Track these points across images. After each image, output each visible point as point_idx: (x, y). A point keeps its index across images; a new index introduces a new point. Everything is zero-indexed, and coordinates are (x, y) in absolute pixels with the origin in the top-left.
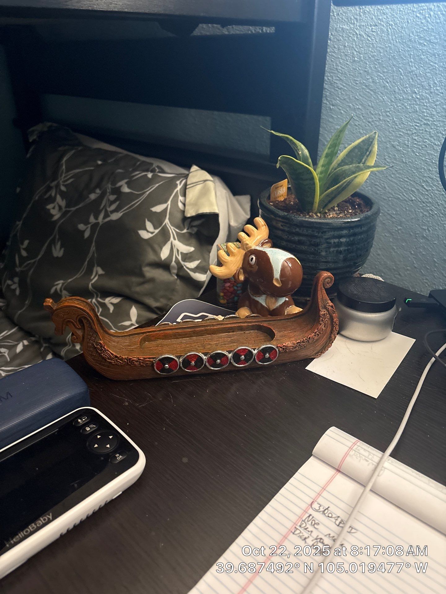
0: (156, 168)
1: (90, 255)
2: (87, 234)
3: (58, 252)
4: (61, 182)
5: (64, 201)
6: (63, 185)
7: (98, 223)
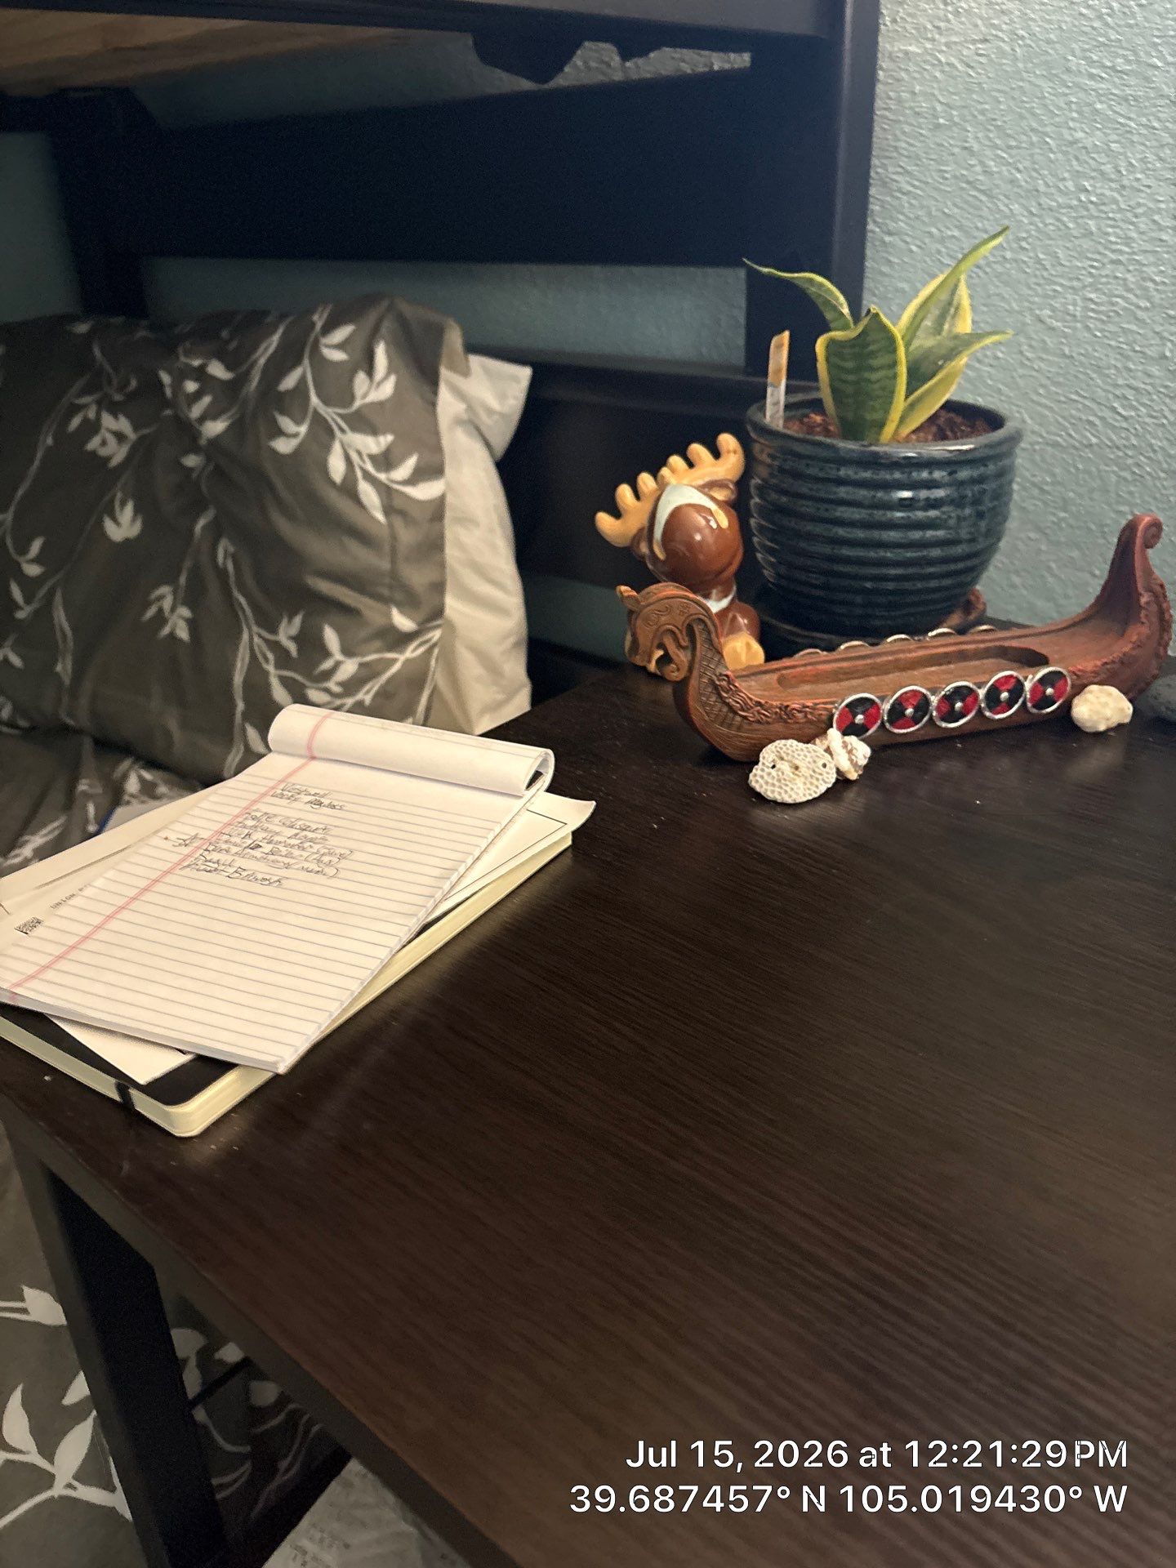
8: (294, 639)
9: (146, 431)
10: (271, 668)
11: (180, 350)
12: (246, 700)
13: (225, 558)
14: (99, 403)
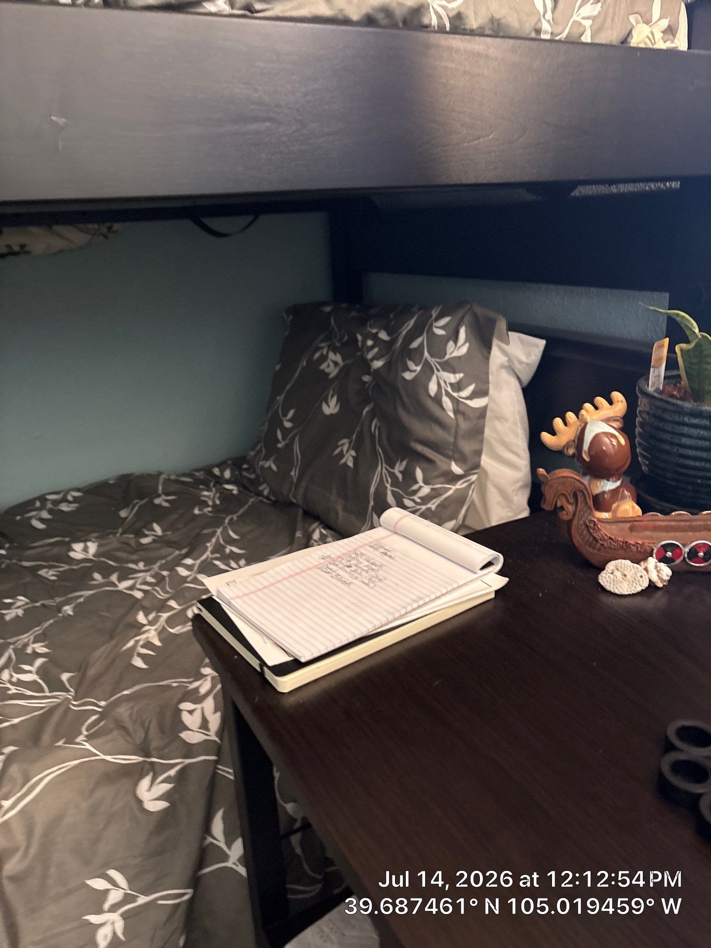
8: (401, 472)
9: (348, 362)
10: (388, 486)
11: (368, 324)
12: (374, 500)
13: (375, 429)
14: (329, 347)
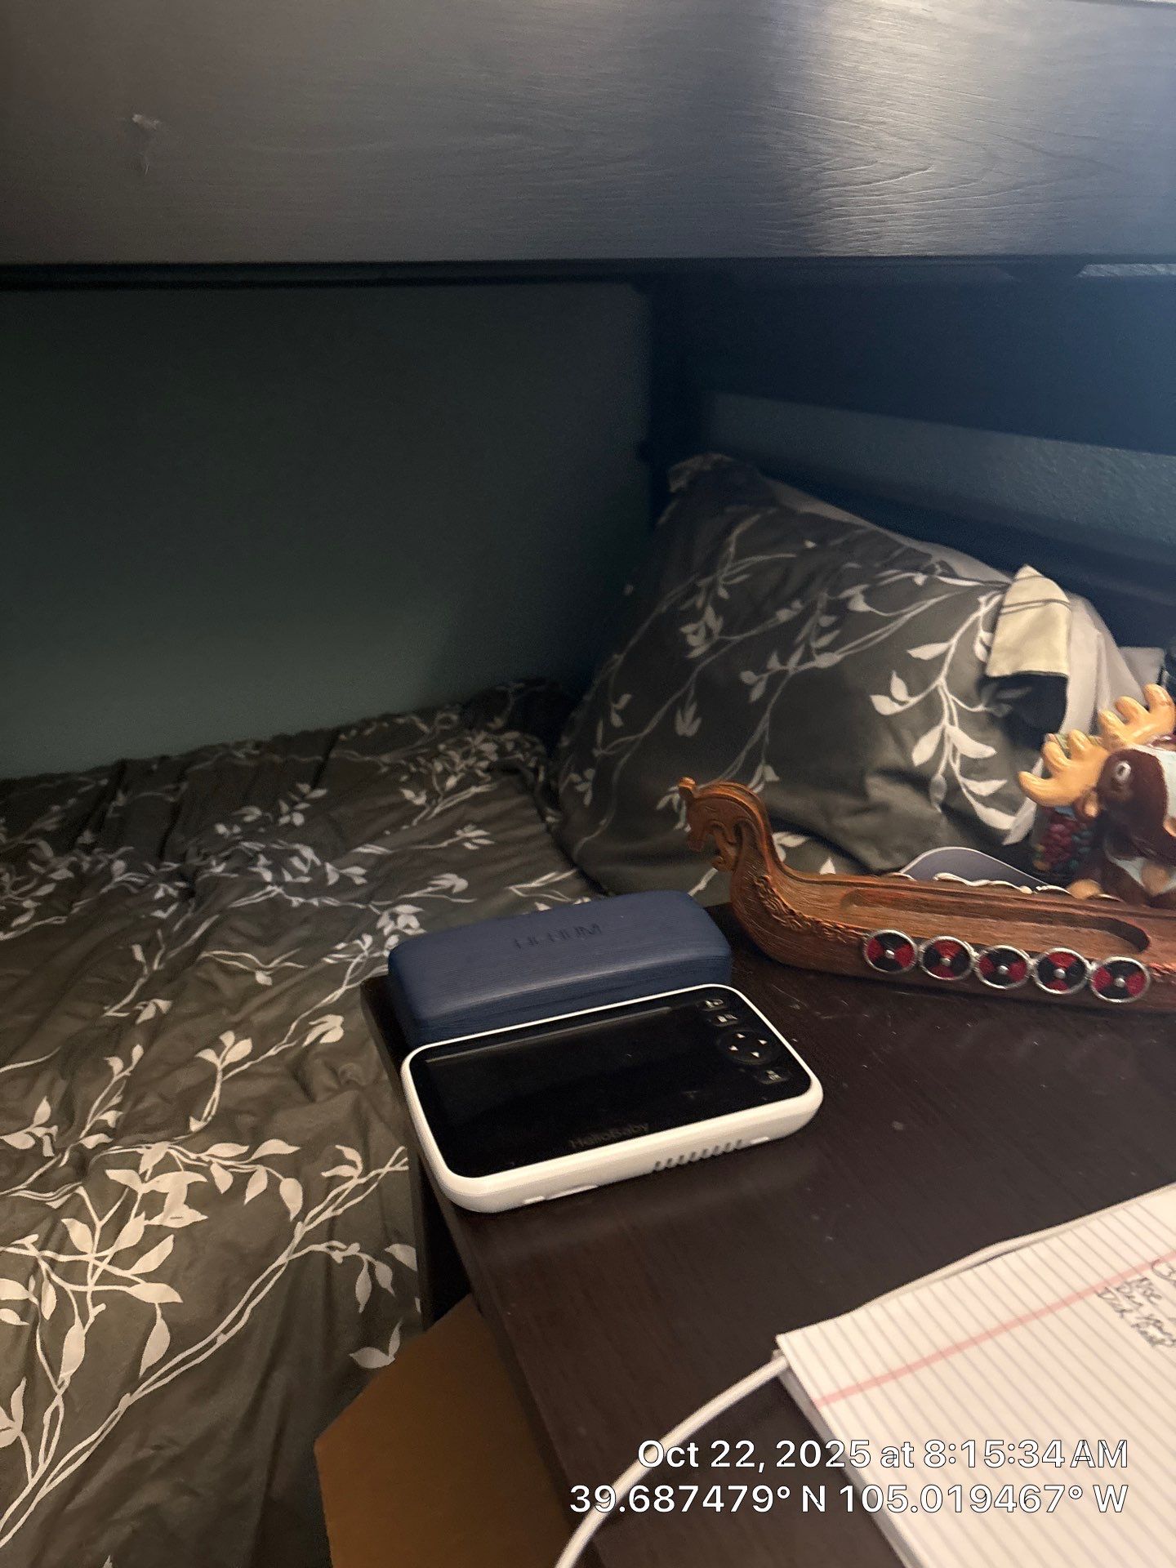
0: (937, 566)
1: (756, 737)
2: (756, 694)
3: (687, 725)
4: (721, 581)
5: (721, 619)
6: (725, 586)
7: (786, 672)
